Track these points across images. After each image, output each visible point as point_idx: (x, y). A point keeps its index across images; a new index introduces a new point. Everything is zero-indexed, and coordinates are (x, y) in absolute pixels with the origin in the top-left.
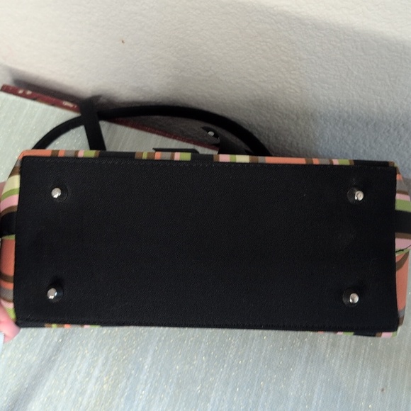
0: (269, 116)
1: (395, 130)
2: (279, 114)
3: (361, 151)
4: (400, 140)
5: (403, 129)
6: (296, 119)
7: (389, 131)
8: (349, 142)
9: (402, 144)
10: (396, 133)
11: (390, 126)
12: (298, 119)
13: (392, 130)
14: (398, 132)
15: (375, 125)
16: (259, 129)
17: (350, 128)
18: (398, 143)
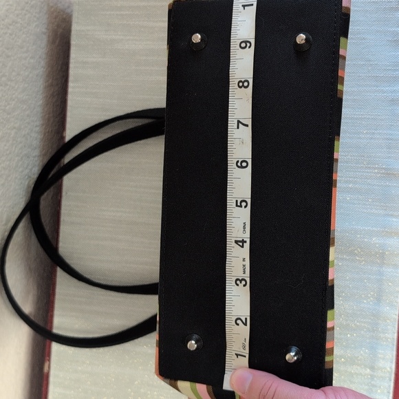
0: (17, 158)
1: (8, 28)
2: (14, 148)
3: (32, 61)
4: (17, 23)
5: (6, 21)
6: (15, 130)
7: (11, 35)
8: (27, 74)
9: (19, 20)
10: (11, 27)
11: (6, 33)
12: (15, 128)
13: (9, 31)
14: (10, 25)
15: (8, 49)
16: (30, 167)
17: (14, 74)
18: (19, 25)
